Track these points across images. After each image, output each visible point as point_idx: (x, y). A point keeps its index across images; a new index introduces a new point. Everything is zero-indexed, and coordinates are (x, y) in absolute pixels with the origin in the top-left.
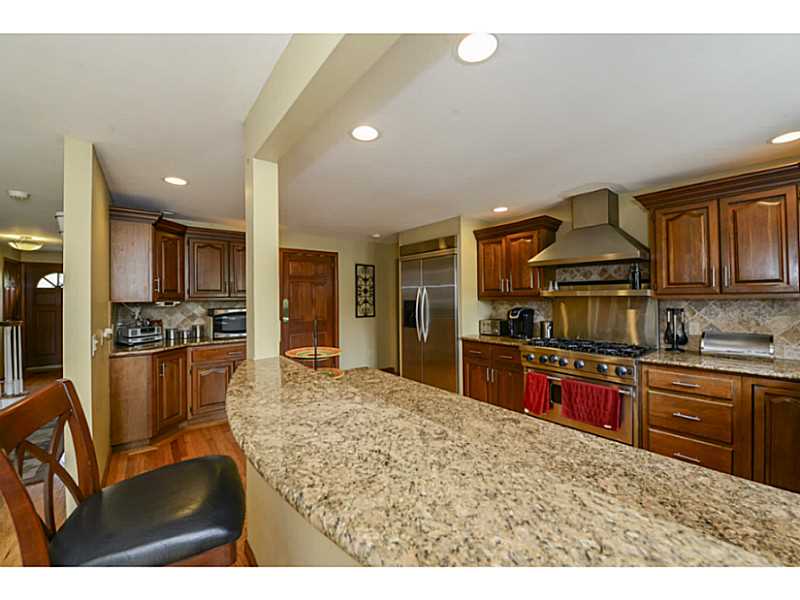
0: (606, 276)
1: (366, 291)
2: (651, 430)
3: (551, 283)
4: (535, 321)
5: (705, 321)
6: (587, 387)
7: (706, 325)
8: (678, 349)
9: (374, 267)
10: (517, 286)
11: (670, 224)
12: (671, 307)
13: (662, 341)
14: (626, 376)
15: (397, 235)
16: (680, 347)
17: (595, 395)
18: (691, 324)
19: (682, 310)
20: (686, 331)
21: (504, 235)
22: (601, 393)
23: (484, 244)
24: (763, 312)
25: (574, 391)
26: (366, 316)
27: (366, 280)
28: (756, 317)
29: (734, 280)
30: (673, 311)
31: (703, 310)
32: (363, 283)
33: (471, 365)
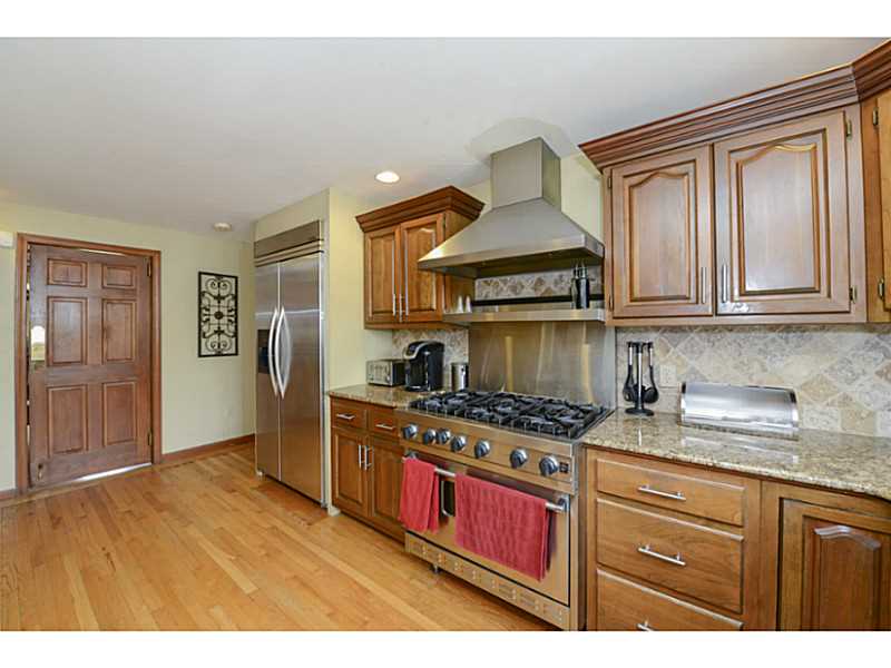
0: (543, 289)
1: (219, 315)
2: (599, 572)
3: (460, 300)
4: (445, 363)
5: (684, 365)
6: (493, 492)
7: (685, 370)
8: (644, 411)
9: (236, 278)
10: (415, 307)
11: (635, 191)
12: (634, 341)
13: (620, 396)
14: (558, 474)
15: (255, 224)
16: (647, 406)
17: (506, 507)
18: (662, 368)
19: (650, 345)
20: (655, 379)
21: (398, 222)
22: (515, 506)
23: (372, 239)
24: (771, 348)
25: (474, 498)
26: (219, 354)
27: (219, 298)
28: (761, 357)
29: (736, 292)
30: (637, 347)
31: (682, 345)
32: (215, 302)
33: (340, 437)
